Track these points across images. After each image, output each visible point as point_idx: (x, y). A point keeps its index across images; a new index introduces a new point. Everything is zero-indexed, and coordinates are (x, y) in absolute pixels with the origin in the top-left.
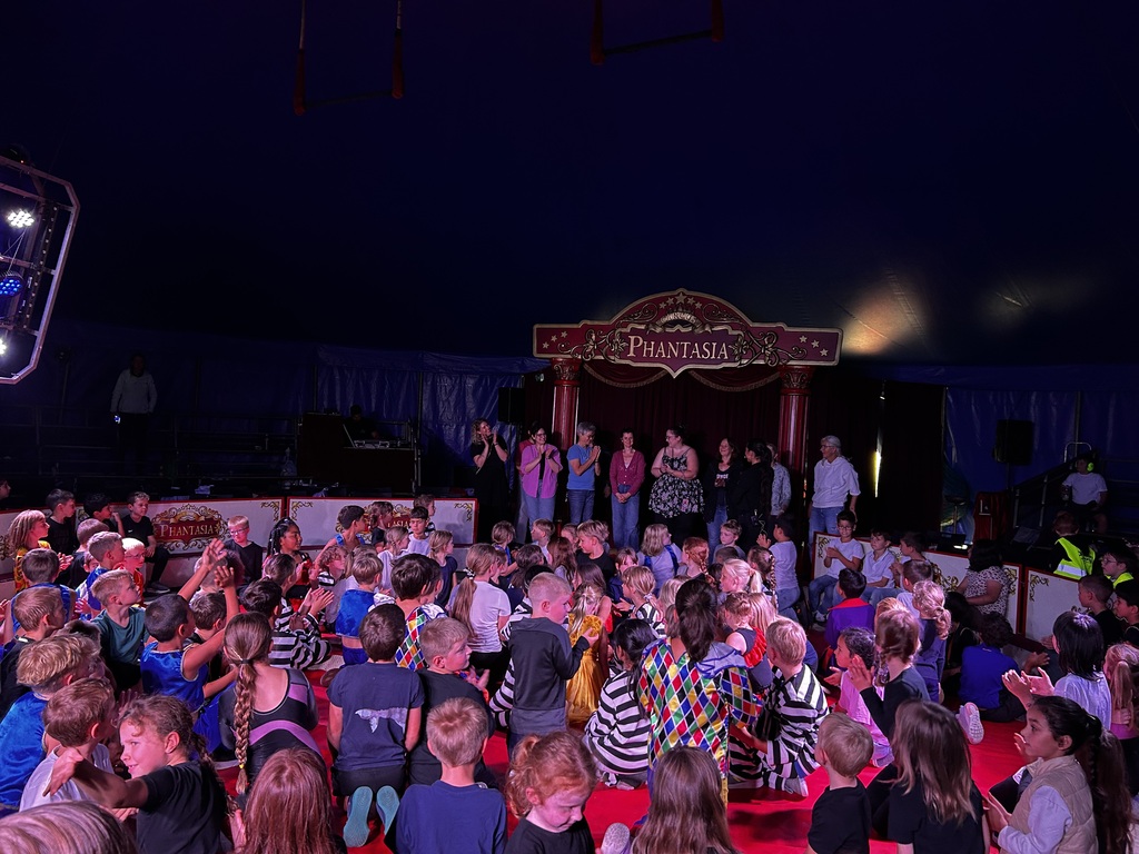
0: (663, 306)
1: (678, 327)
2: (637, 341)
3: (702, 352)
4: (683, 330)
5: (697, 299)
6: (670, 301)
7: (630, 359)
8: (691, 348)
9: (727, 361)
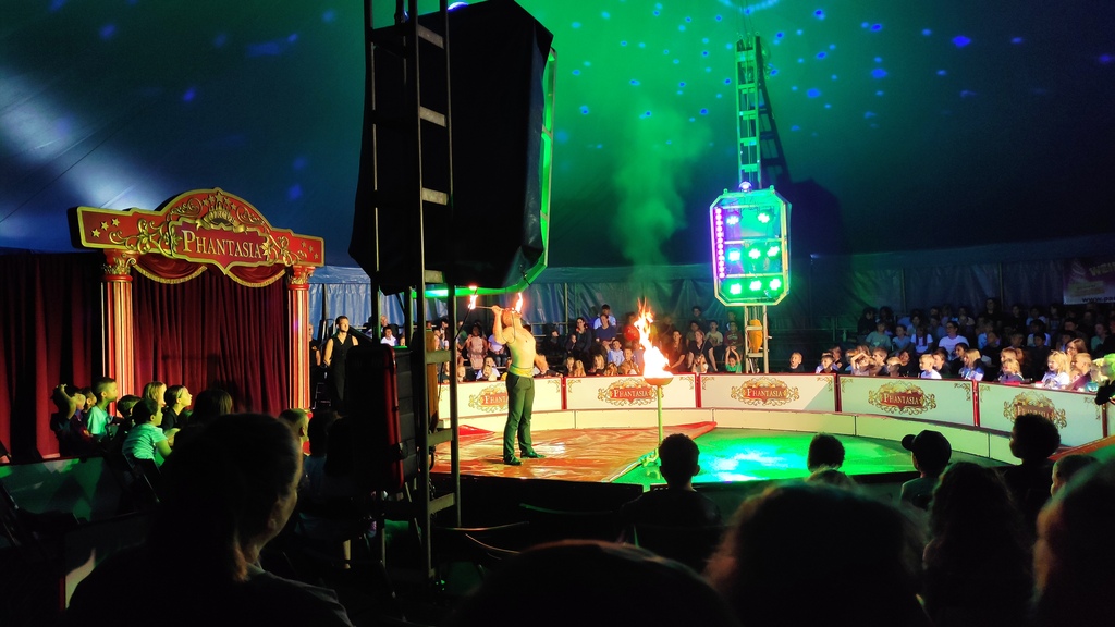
0: (206, 202)
1: (222, 226)
2: (190, 237)
3: (243, 250)
4: (225, 228)
5: (233, 201)
6: (211, 199)
7: (187, 254)
8: (235, 247)
9: (260, 260)
